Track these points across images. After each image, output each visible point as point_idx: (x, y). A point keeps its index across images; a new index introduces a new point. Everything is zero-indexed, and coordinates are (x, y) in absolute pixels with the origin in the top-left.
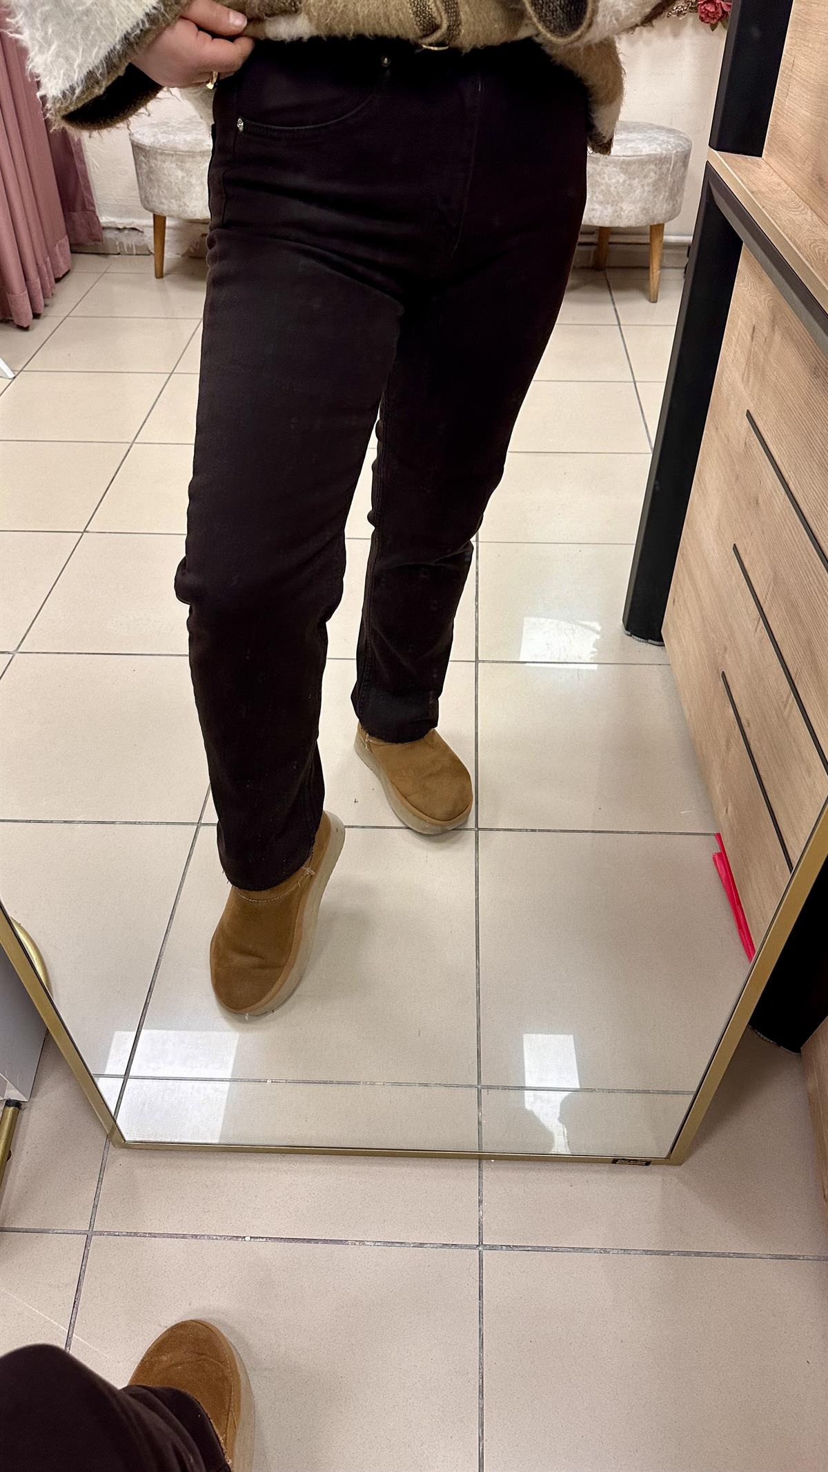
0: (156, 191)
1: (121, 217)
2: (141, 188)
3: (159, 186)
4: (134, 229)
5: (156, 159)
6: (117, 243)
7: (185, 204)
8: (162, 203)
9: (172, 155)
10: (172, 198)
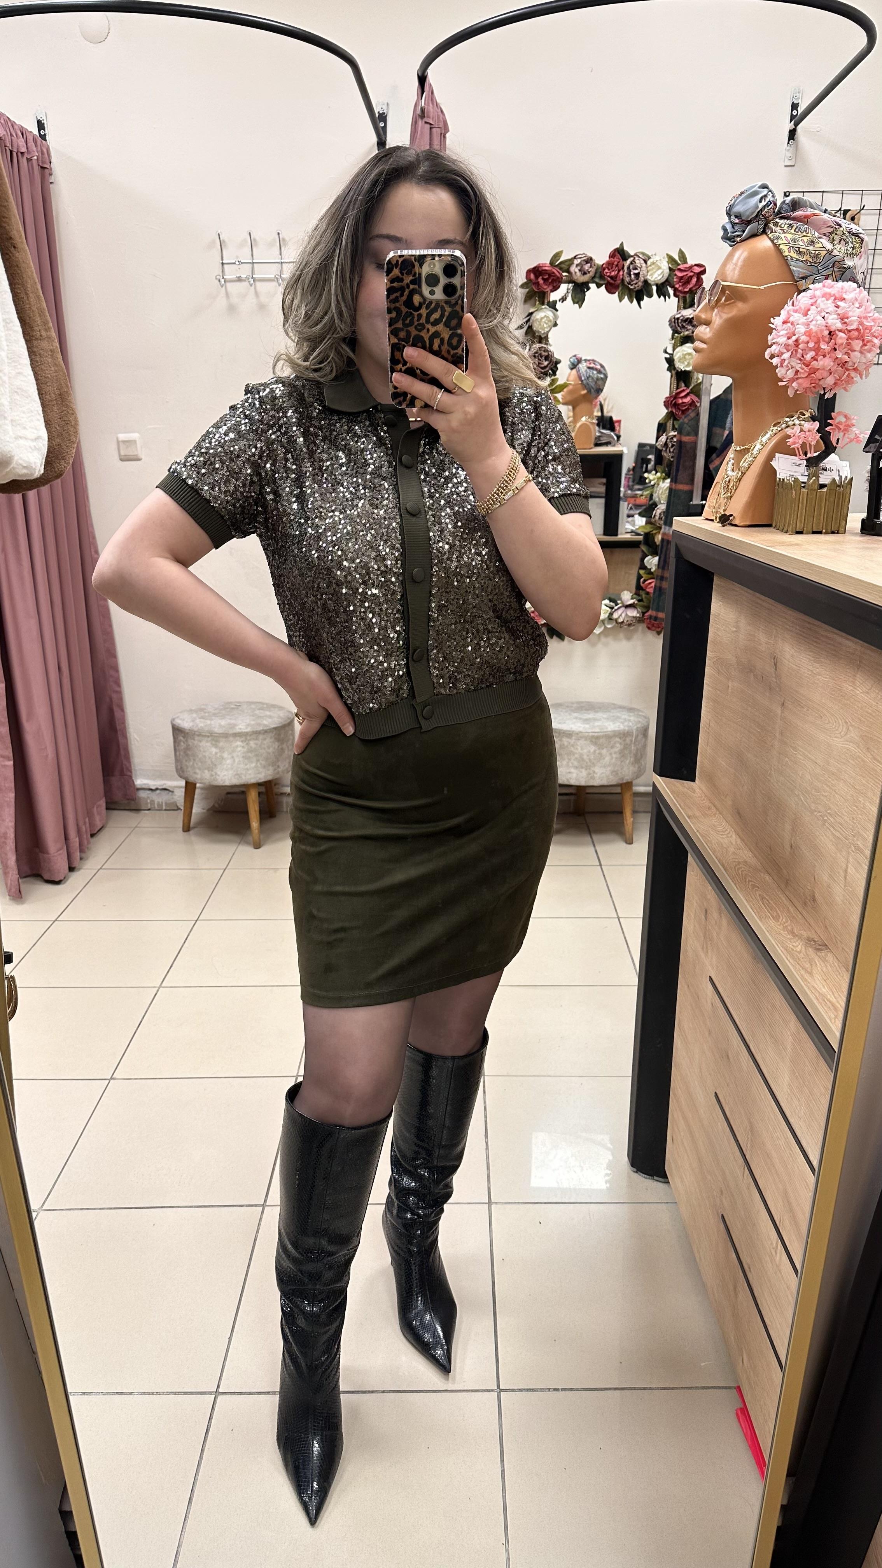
0: (191, 763)
1: (154, 780)
2: (177, 760)
3: (194, 760)
4: (165, 789)
5: (194, 739)
6: (149, 801)
7: (216, 774)
8: (195, 773)
9: (208, 737)
10: (205, 769)
